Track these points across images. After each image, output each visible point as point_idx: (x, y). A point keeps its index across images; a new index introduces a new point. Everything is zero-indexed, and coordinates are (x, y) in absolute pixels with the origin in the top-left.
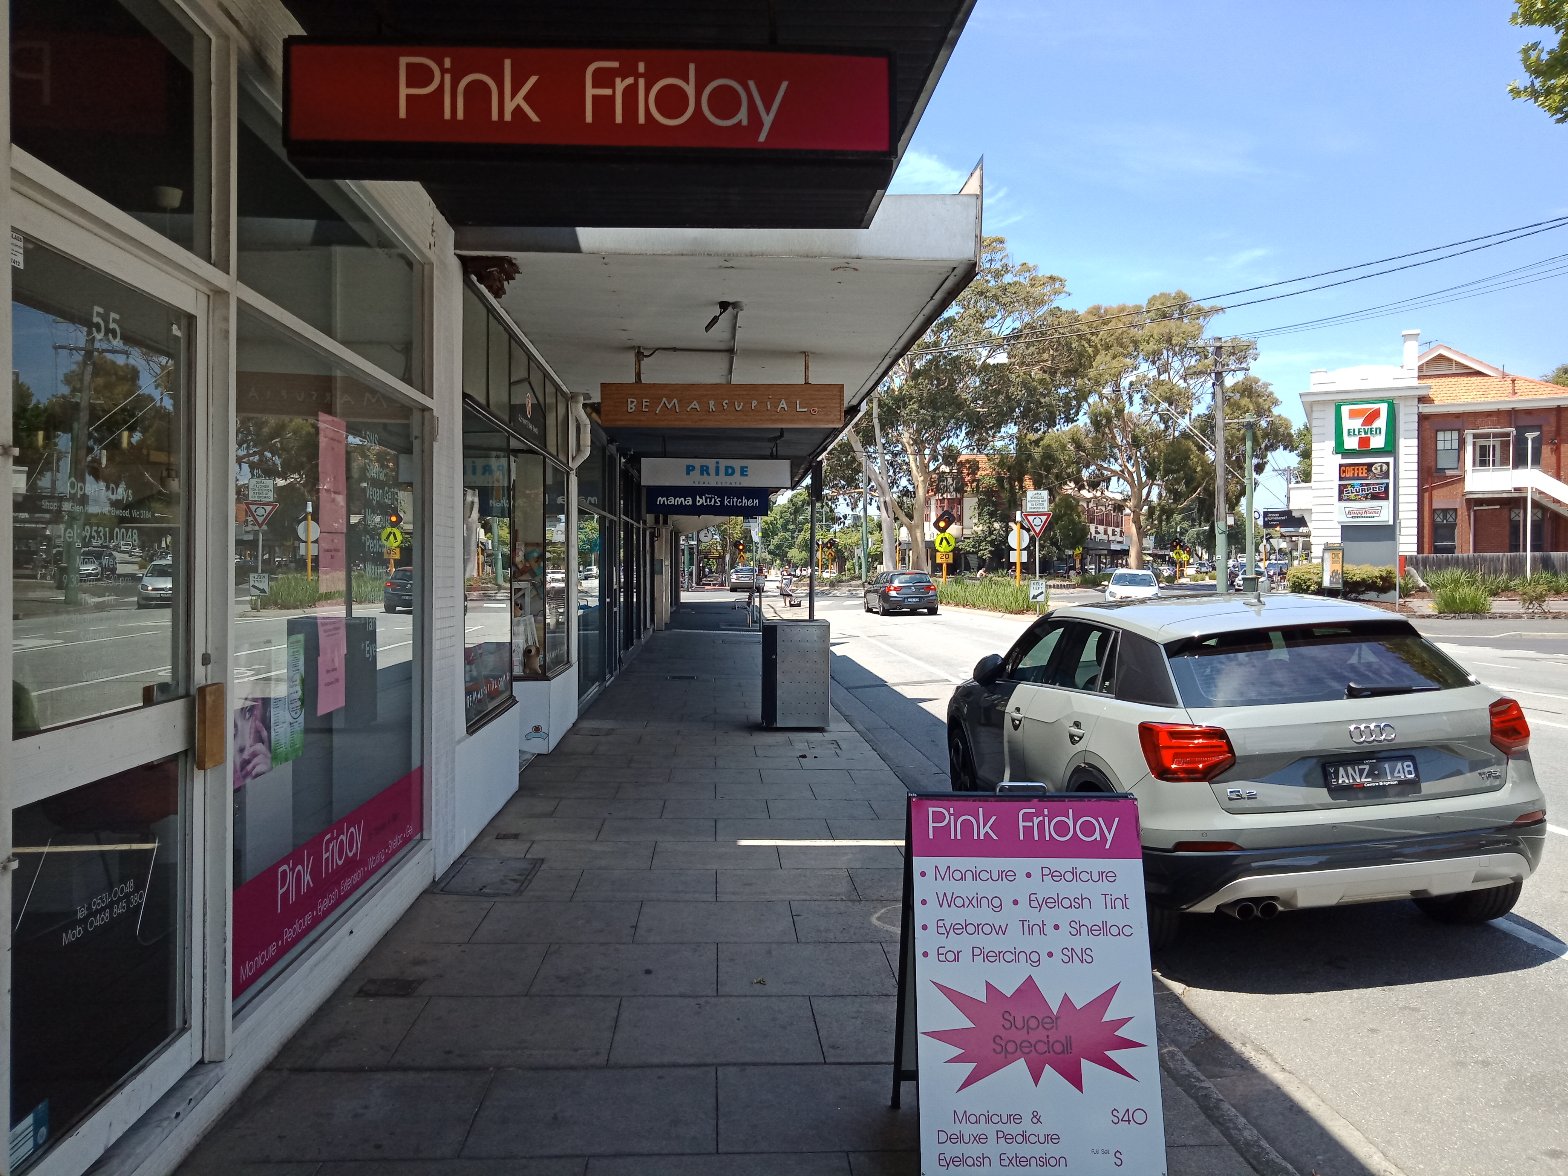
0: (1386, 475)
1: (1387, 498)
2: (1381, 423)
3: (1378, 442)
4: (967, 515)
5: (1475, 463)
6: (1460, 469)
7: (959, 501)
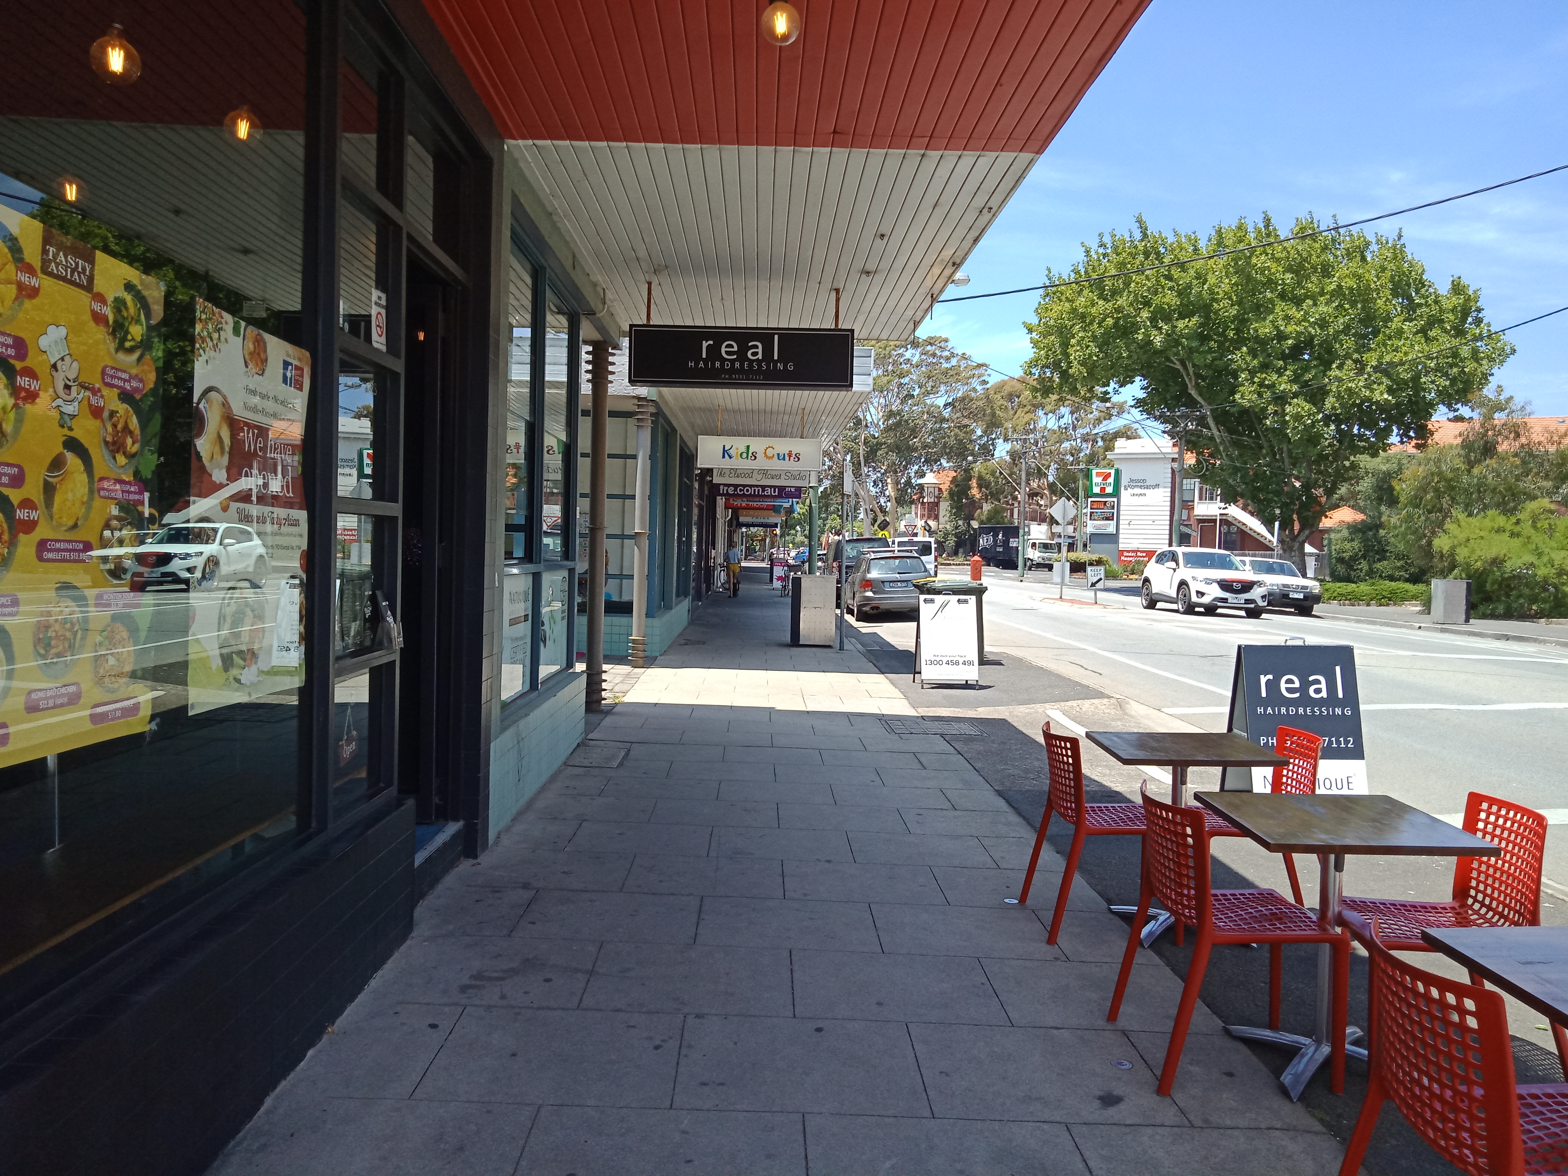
0: (1113, 508)
1: (1113, 520)
2: (1111, 480)
3: (1109, 490)
4: (942, 514)
5: (1201, 499)
6: (1193, 501)
7: (937, 504)
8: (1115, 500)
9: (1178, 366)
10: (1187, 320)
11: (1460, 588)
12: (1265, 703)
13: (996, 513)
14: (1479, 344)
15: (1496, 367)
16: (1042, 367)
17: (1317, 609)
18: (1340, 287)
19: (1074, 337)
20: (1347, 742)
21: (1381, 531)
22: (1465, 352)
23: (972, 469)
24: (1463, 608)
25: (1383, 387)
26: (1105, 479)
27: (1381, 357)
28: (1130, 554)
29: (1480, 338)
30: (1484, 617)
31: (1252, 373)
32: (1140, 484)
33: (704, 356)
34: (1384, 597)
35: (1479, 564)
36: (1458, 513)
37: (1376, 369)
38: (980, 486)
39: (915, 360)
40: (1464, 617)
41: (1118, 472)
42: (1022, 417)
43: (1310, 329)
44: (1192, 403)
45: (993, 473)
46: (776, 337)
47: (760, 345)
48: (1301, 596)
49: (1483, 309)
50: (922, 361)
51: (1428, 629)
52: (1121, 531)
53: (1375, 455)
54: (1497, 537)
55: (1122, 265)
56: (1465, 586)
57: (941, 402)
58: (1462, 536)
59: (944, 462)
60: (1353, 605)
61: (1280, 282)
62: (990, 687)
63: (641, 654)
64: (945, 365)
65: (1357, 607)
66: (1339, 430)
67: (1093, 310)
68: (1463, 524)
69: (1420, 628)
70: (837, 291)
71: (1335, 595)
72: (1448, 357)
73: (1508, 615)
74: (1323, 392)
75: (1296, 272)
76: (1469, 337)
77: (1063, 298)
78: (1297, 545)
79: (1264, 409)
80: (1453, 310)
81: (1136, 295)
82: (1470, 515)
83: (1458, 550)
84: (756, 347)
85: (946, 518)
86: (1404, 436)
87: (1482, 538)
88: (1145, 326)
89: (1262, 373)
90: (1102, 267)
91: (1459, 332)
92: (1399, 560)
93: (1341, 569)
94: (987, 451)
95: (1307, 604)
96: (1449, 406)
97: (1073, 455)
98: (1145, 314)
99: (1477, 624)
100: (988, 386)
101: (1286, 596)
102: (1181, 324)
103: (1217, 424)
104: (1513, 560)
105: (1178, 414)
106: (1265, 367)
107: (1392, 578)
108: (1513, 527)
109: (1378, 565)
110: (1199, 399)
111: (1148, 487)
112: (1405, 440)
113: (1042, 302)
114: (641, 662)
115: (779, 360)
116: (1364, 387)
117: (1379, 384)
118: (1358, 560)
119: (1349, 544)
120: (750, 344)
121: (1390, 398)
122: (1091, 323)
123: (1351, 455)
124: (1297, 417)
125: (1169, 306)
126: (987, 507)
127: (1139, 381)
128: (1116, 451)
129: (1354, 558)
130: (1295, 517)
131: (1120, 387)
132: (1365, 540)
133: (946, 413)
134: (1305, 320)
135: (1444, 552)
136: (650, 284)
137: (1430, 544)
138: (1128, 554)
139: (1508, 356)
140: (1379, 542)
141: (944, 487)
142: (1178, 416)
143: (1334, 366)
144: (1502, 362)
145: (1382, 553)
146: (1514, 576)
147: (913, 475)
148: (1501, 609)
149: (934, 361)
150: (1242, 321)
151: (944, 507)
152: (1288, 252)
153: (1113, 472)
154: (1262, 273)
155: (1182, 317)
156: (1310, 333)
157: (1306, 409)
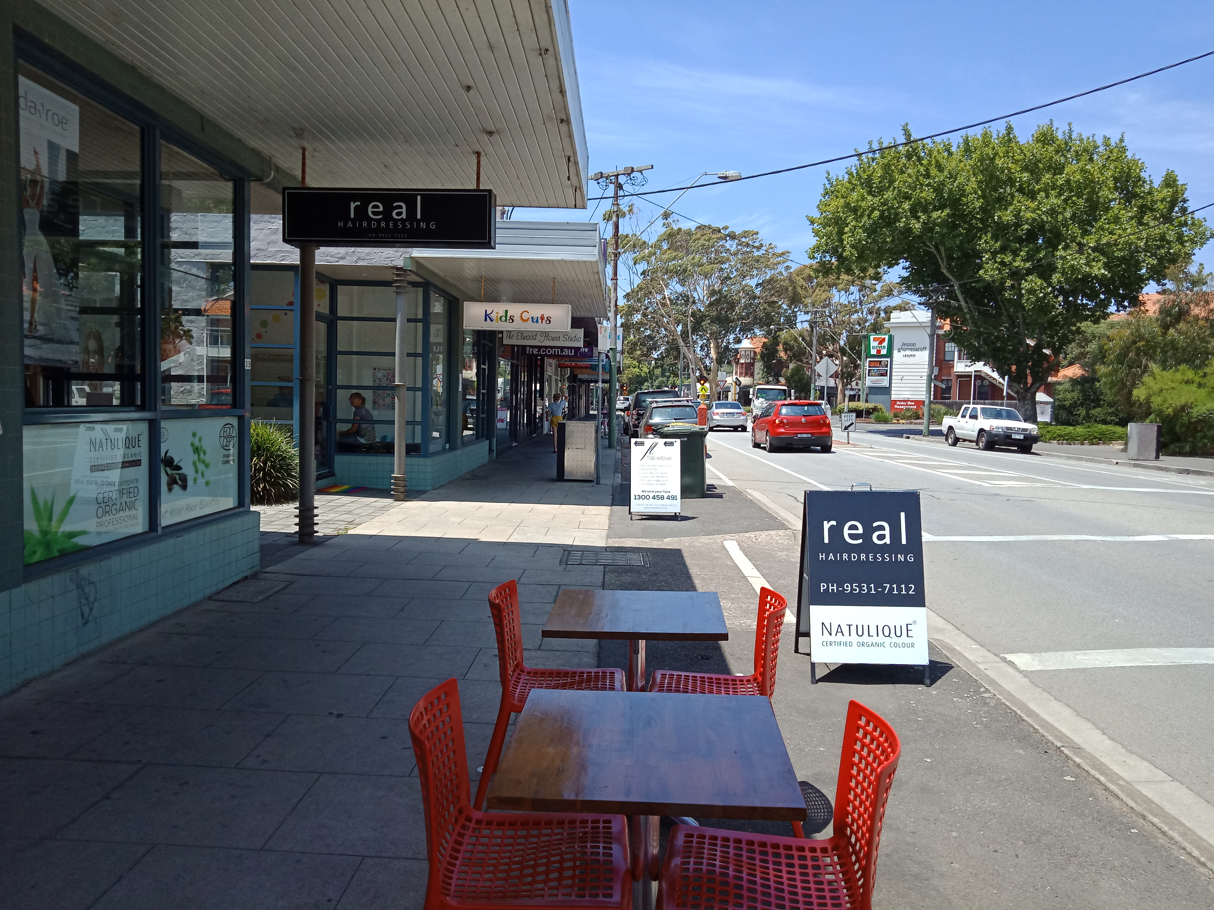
0: (887, 366)
1: (886, 376)
2: (885, 344)
3: (884, 352)
4: (756, 372)
5: (959, 358)
6: (953, 361)
7: (752, 364)
8: (889, 360)
9: (933, 250)
10: (940, 211)
11: (1153, 430)
12: (827, 549)
13: (798, 370)
14: (1184, 229)
15: (1197, 249)
16: (822, 252)
17: (1035, 448)
18: (1068, 181)
19: (847, 226)
20: (908, 589)
21: (1096, 383)
22: (1171, 236)
23: (779, 336)
24: (1154, 446)
25: (1100, 264)
26: (880, 343)
27: (1100, 239)
28: (902, 403)
29: (1185, 224)
30: (1174, 454)
31: (994, 254)
32: (910, 347)
33: (352, 216)
34: (1095, 438)
35: (1170, 410)
36: (1154, 367)
37: (1094, 249)
38: (785, 350)
39: (733, 249)
40: (1154, 454)
41: (891, 339)
42: (820, 295)
43: (1043, 216)
44: (943, 280)
45: (796, 339)
46: (419, 198)
47: (403, 205)
48: (1022, 437)
49: (1188, 200)
50: (738, 251)
51: (1123, 464)
52: (893, 385)
53: (1096, 322)
54: (1186, 388)
55: (887, 168)
56: (1156, 428)
57: (753, 283)
58: (1156, 388)
59: (757, 331)
60: (1070, 444)
61: (1018, 180)
62: (693, 518)
63: (402, 489)
64: (756, 254)
65: (1072, 446)
66: (1066, 300)
67: (863, 204)
68: (1158, 377)
69: (1117, 463)
70: (478, 154)
71: (1055, 435)
72: (1156, 241)
73: (1193, 453)
74: (1052, 268)
75: (1032, 172)
76: (1175, 223)
77: (839, 195)
78: (1029, 395)
79: (1003, 283)
80: (1163, 200)
81: (900, 191)
82: (1164, 369)
83: (1152, 399)
84: (401, 207)
85: (760, 376)
86: (1120, 305)
87: (1173, 388)
88: (906, 217)
89: (1002, 254)
90: (871, 168)
91: (1167, 218)
92: (1111, 407)
93: (1064, 415)
94: (791, 322)
95: (1027, 443)
96: (1158, 282)
97: (860, 325)
98: (906, 206)
99: (1167, 461)
100: (792, 270)
101: (1009, 437)
102: (935, 215)
103: (965, 298)
104: (1199, 408)
105: (931, 288)
106: (1003, 250)
107: (1104, 422)
108: (1200, 380)
109: (1093, 412)
110: (950, 277)
111: (917, 350)
112: (1120, 309)
113: (823, 200)
114: (402, 496)
115: (422, 219)
116: (1085, 265)
117: (1097, 262)
118: (1076, 407)
119: (1070, 395)
120: (395, 204)
121: (1106, 273)
122: (862, 216)
123: (1078, 321)
124: (1031, 291)
125: (926, 200)
126: (792, 366)
127: (903, 263)
128: (892, 321)
129: (1074, 405)
130: (1028, 371)
131: (889, 268)
132: (1083, 391)
133: (758, 292)
134: (1039, 209)
135: (1141, 400)
136: (304, 150)
137: (1130, 393)
138: (900, 403)
139: (1208, 239)
140: (1095, 393)
141: (757, 350)
142: (931, 291)
143: (1060, 247)
144: (1202, 244)
145: (1097, 402)
146: (1200, 420)
147: (731, 341)
148: (1187, 448)
149: (748, 250)
150: (986, 211)
151: (759, 366)
152: (1025, 155)
153: (887, 337)
154: (1003, 172)
155: (935, 209)
156: (1042, 219)
157: (1039, 283)
